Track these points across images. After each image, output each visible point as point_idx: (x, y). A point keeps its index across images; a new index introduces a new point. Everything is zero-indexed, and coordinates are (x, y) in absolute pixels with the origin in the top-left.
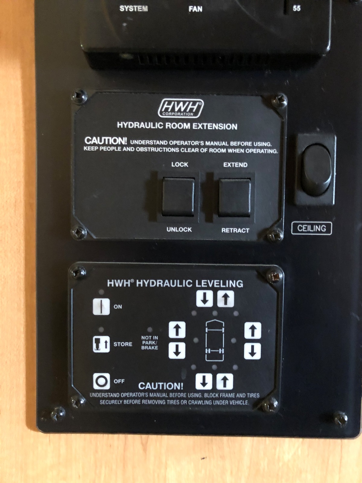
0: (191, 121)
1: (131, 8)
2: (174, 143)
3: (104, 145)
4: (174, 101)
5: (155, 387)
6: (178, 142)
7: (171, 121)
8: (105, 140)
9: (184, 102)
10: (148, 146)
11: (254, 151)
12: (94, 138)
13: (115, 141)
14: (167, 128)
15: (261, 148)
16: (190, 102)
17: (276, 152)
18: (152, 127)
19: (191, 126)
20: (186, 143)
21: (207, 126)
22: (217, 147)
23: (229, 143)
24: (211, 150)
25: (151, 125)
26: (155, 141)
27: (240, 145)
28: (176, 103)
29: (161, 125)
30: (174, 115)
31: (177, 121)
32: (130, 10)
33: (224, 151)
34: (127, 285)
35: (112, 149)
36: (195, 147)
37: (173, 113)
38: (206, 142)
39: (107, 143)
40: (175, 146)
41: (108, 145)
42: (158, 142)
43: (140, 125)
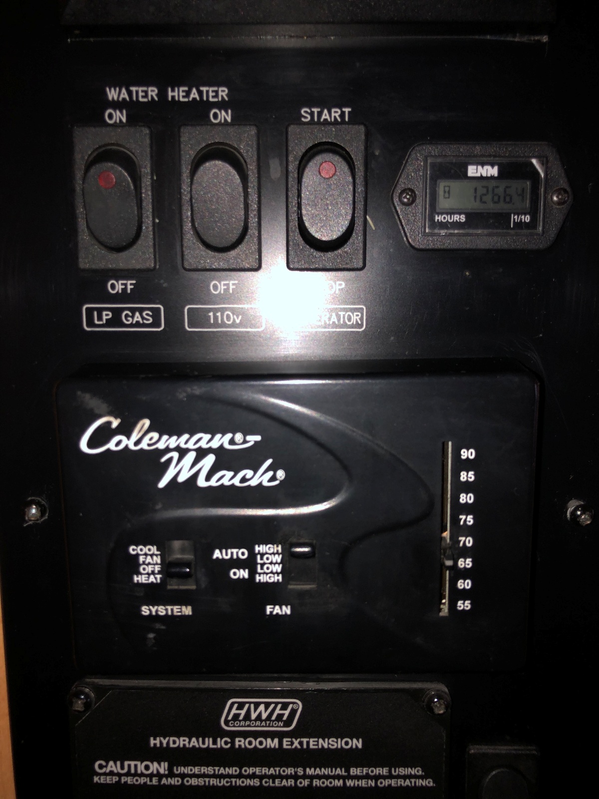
0: (281, 735)
1: (162, 610)
2: (251, 771)
3: (128, 774)
4: (250, 703)
6: (258, 771)
7: (245, 735)
8: (129, 766)
9: (267, 705)
10: (204, 776)
11: (393, 783)
12: (111, 763)
13: (147, 767)
14: (237, 746)
15: (405, 777)
16: (277, 704)
17: (431, 784)
18: (211, 746)
19: (281, 743)
20: (272, 771)
21: (308, 743)
22: (327, 777)
23: (347, 771)
24: (316, 783)
25: (209, 743)
26: (217, 768)
27: (367, 774)
28: (252, 706)
29: (226, 743)
30: (249, 726)
31: (256, 735)
32: (160, 614)
33: (339, 783)
35: (142, 780)
36: (287, 777)
37: (248, 723)
38: (308, 770)
39: (133, 771)
40: (253, 776)
41: (136, 774)
42: (222, 771)
43: (189, 743)
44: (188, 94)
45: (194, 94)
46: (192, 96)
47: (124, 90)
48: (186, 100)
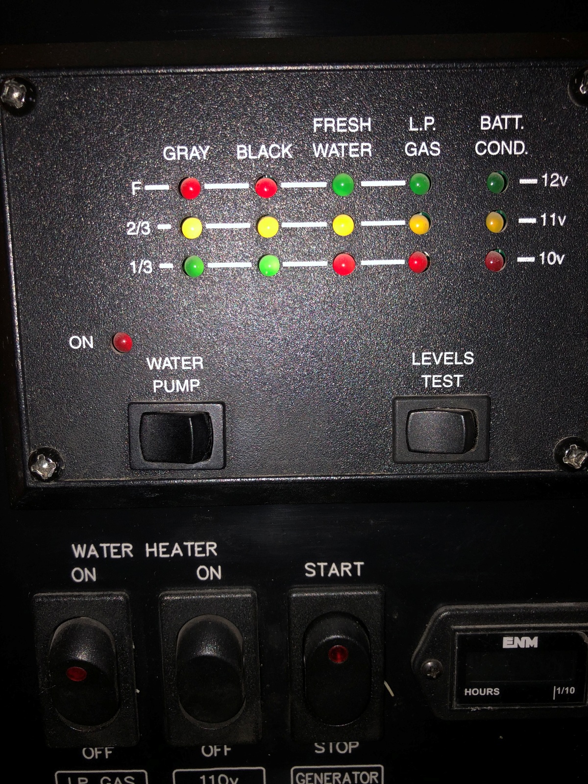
44: (169, 550)
45: (177, 550)
46: (174, 552)
47: (92, 547)
48: (168, 556)
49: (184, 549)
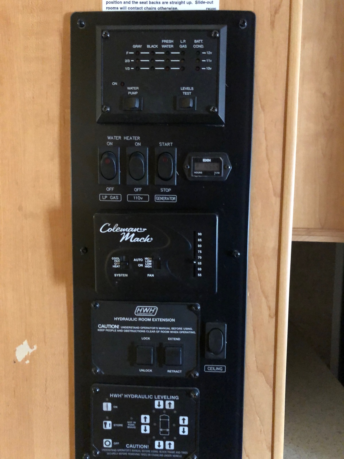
0: (152, 317)
1: (120, 275)
2: (143, 328)
3: (108, 328)
4: (143, 308)
5: (134, 446)
6: (145, 328)
7: (141, 317)
8: (108, 326)
9: (148, 308)
10: (130, 329)
11: (184, 332)
12: (103, 325)
13: (113, 327)
14: (139, 320)
15: (187, 331)
16: (150, 308)
17: (195, 333)
18: (132, 320)
19: (152, 320)
20: (149, 328)
21: (159, 320)
22: (164, 330)
23: (171, 328)
24: (162, 332)
25: (131, 319)
26: (133, 327)
27: (176, 329)
28: (144, 308)
29: (136, 319)
30: (143, 314)
31: (144, 317)
32: (119, 276)
33: (168, 332)
34: (120, 397)
35: (112, 330)
36: (153, 330)
37: (142, 313)
38: (159, 328)
39: (109, 327)
40: (143, 329)
41: (110, 328)
42: (135, 328)
43: (125, 319)
44: (129, 138)
45: (131, 138)
46: (130, 139)
47: (112, 137)
48: (129, 140)
49: (132, 138)
